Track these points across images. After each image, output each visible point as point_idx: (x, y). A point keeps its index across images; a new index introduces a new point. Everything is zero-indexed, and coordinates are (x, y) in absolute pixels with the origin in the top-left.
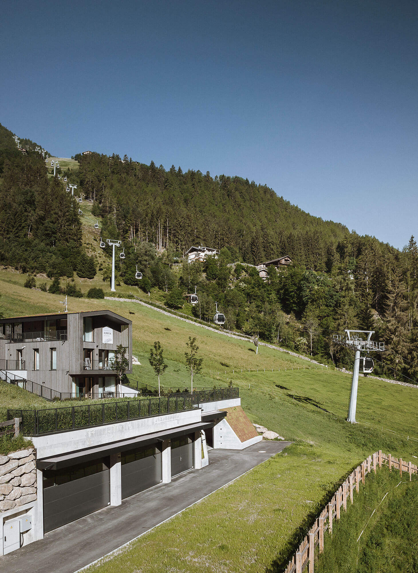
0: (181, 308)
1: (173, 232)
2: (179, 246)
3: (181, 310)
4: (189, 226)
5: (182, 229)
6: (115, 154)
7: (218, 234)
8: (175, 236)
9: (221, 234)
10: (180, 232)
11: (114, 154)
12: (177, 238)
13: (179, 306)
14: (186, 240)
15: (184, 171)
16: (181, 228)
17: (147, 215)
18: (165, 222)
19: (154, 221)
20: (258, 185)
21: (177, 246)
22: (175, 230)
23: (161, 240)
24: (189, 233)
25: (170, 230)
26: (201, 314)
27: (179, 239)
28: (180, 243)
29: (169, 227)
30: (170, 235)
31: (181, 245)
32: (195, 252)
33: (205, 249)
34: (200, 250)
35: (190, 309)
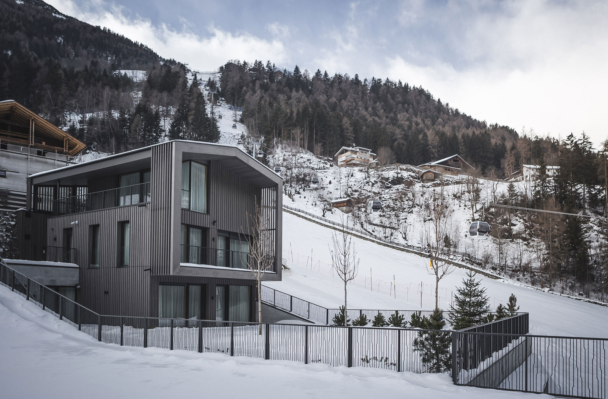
1: (320, 133)
6: (258, 61)
11: (256, 60)
12: (325, 139)
15: (331, 75)
18: (312, 122)
20: (412, 88)
22: (322, 131)
25: (317, 130)
29: (316, 127)
30: (317, 137)
32: (346, 154)
33: (358, 150)
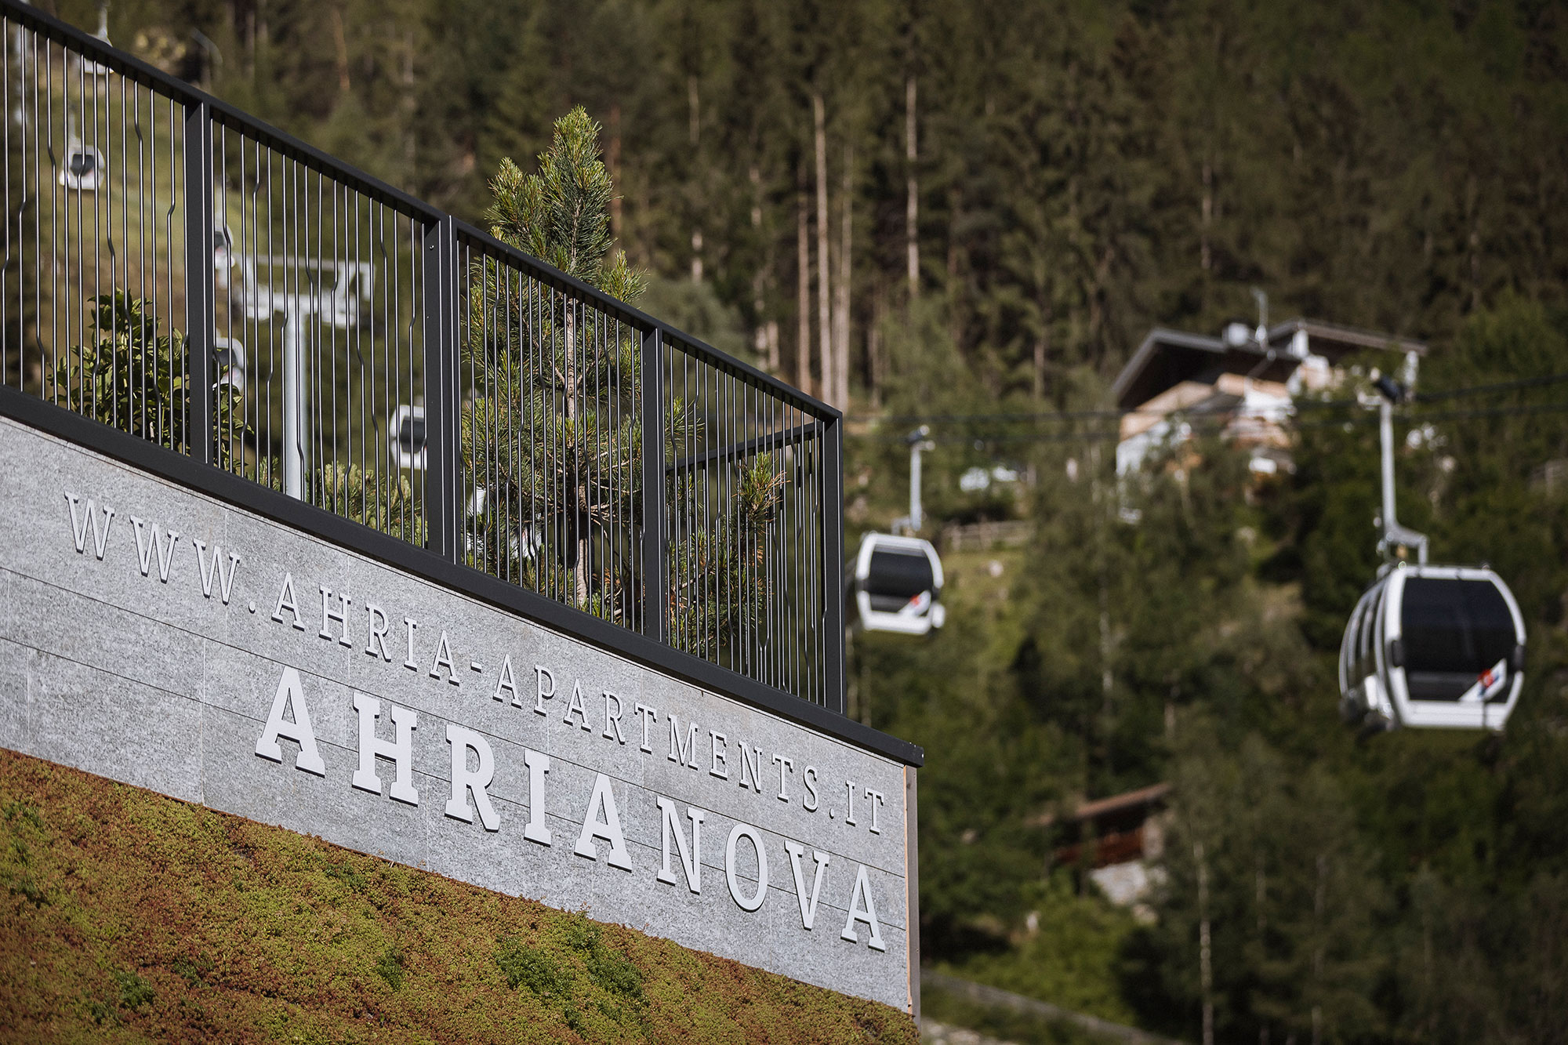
0: (998, 946)
1: (961, 223)
2: (1033, 370)
3: (995, 968)
4: (1129, 147)
5: (1060, 186)
7: (1461, 247)
8: (984, 265)
9: (1490, 248)
10: (1036, 217)
12: (1010, 278)
13: (987, 922)
14: (1101, 295)
16: (1050, 175)
17: (690, 64)
18: (885, 127)
19: (760, 114)
21: (1013, 363)
22: (985, 200)
23: (843, 317)
24: (1138, 226)
25: (935, 201)
26: (1218, 985)
27: (1030, 291)
28: (1042, 332)
29: (924, 169)
30: (935, 265)
31: (1053, 355)
32: (1191, 393)
33: (1300, 345)
34: (1243, 362)
35: (1100, 960)
